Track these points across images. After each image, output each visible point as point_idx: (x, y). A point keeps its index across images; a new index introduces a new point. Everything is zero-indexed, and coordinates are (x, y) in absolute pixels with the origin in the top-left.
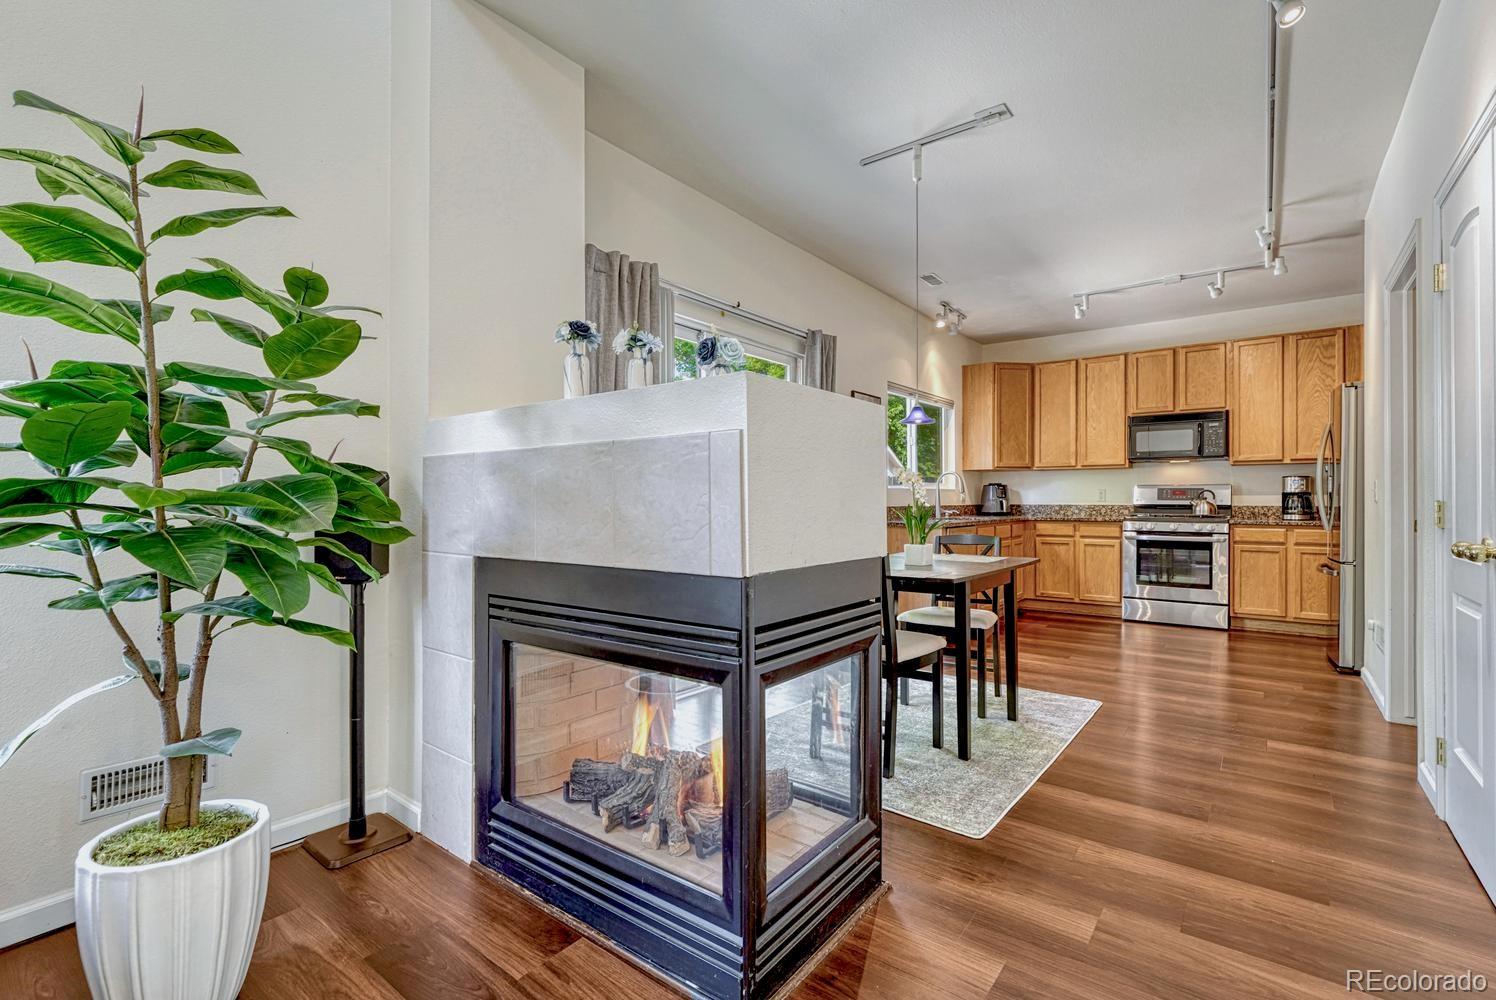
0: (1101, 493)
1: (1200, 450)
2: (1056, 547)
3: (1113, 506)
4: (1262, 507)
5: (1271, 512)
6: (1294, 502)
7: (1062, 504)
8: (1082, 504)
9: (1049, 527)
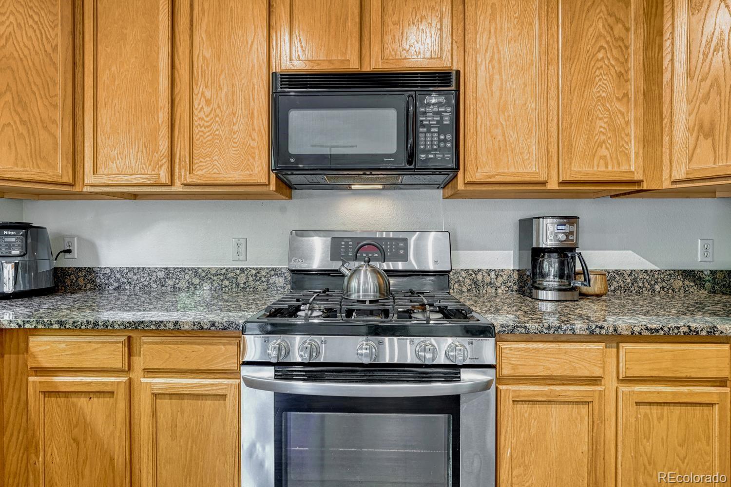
0: (239, 245)
1: (411, 157)
2: (82, 401)
3: (258, 270)
4: (489, 272)
5: (500, 279)
6: (551, 266)
7: (170, 265)
8: (205, 265)
9: (63, 346)
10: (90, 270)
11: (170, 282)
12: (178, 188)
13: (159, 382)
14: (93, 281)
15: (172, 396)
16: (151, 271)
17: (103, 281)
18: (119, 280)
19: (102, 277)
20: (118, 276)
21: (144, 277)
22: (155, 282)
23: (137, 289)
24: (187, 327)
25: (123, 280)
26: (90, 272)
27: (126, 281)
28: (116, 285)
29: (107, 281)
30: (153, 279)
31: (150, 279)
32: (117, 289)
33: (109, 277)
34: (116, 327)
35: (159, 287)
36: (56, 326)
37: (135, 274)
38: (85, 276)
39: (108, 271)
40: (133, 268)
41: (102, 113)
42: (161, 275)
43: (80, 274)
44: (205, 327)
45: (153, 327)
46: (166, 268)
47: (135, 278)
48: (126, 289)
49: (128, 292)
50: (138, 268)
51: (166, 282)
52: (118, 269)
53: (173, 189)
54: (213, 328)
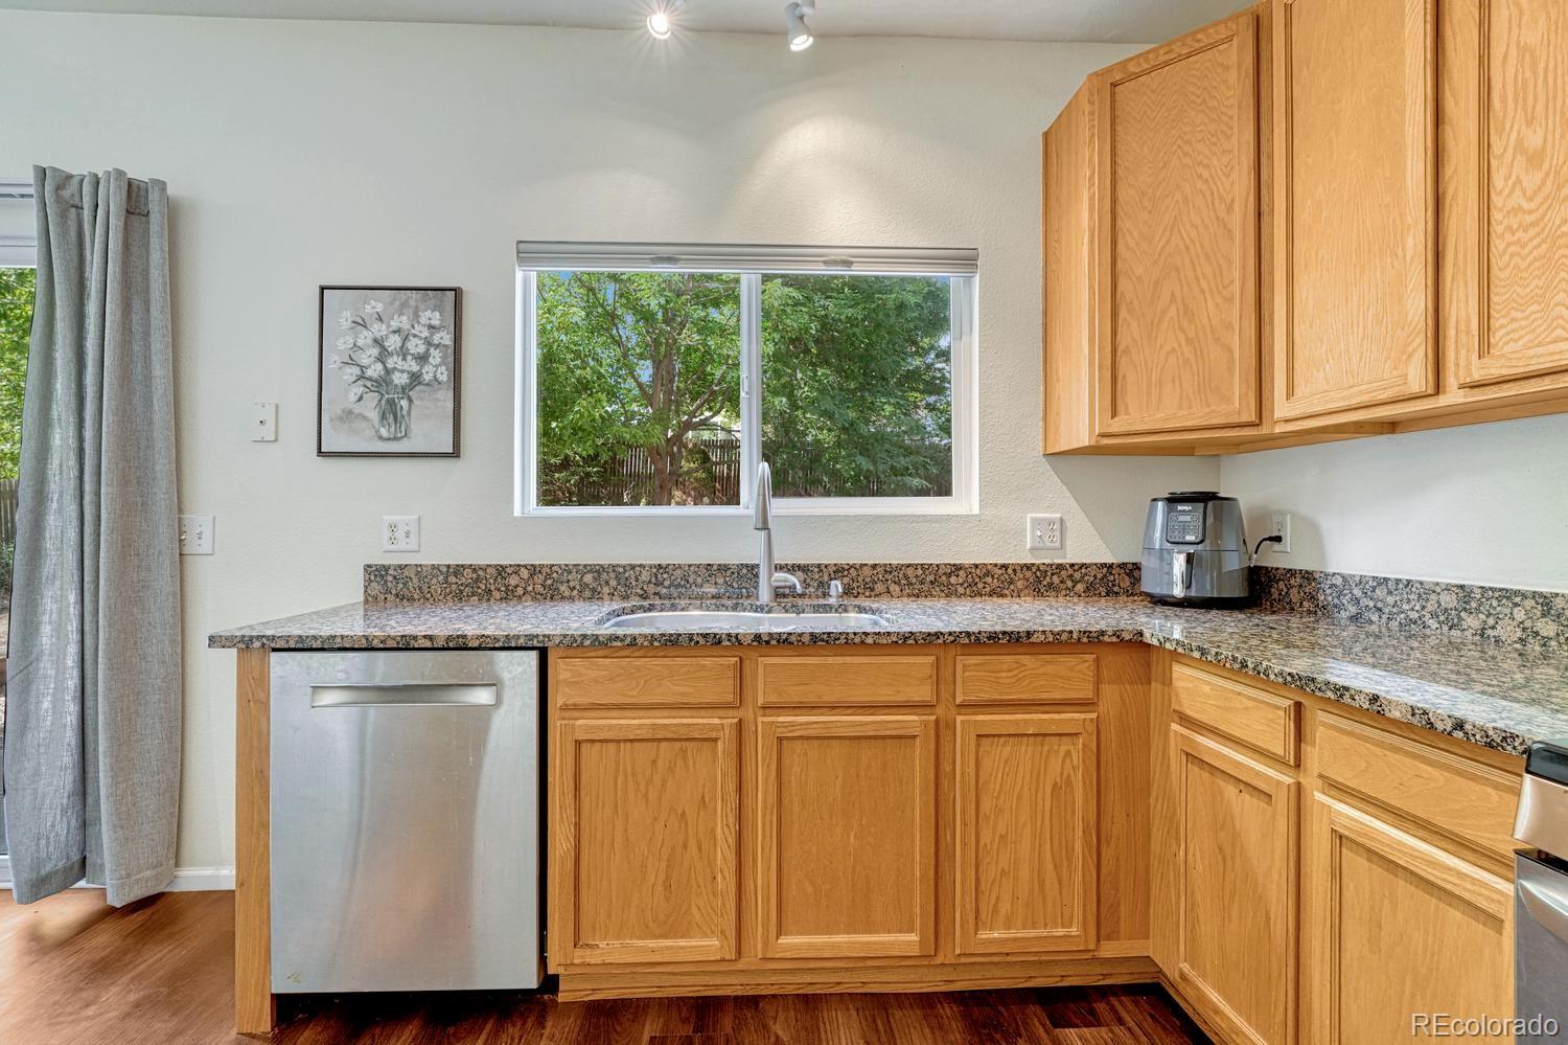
2: (1230, 790)
7: (1473, 580)
9: (1207, 689)
10: (1308, 576)
11: (1472, 622)
12: (1453, 397)
13: (1348, 813)
14: (1313, 598)
15: (1372, 854)
16: (1426, 591)
17: (1330, 599)
18: (1358, 601)
19: (1328, 592)
20: (1357, 592)
21: (1409, 601)
22: (1434, 615)
23: (1394, 624)
24: (1396, 714)
25: (1365, 602)
26: (1308, 579)
27: (1371, 604)
28: (1353, 610)
29: (1336, 601)
30: (1429, 608)
31: (1423, 608)
32: (1354, 618)
33: (1340, 594)
34: (1272, 677)
35: (1445, 628)
36: (1196, 654)
37: (1390, 593)
38: (1301, 586)
39: (1338, 581)
40: (1386, 580)
41: (1301, 280)
42: (1448, 600)
43: (1292, 582)
44: (1440, 726)
45: (1330, 694)
46: (1462, 587)
47: (1390, 600)
48: (1371, 622)
49: (1374, 628)
50: (1398, 581)
51: (1460, 619)
52: (1357, 579)
53: (1443, 401)
54: (1459, 734)
